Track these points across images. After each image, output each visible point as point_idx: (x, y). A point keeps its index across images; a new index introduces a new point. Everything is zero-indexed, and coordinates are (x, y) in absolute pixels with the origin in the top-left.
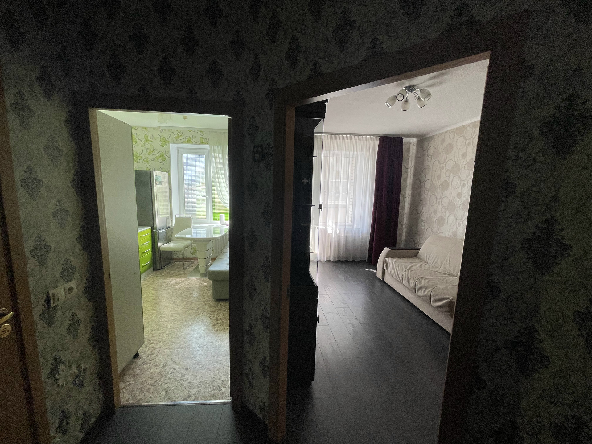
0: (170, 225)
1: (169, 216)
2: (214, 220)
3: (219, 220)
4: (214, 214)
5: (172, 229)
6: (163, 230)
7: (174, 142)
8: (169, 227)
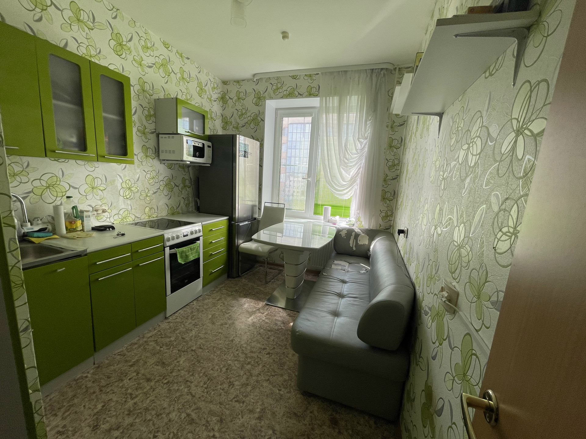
0: (256, 216)
1: (257, 204)
2: (315, 213)
3: (321, 214)
4: (316, 205)
5: (259, 221)
6: (247, 223)
7: (271, 98)
8: (255, 219)
